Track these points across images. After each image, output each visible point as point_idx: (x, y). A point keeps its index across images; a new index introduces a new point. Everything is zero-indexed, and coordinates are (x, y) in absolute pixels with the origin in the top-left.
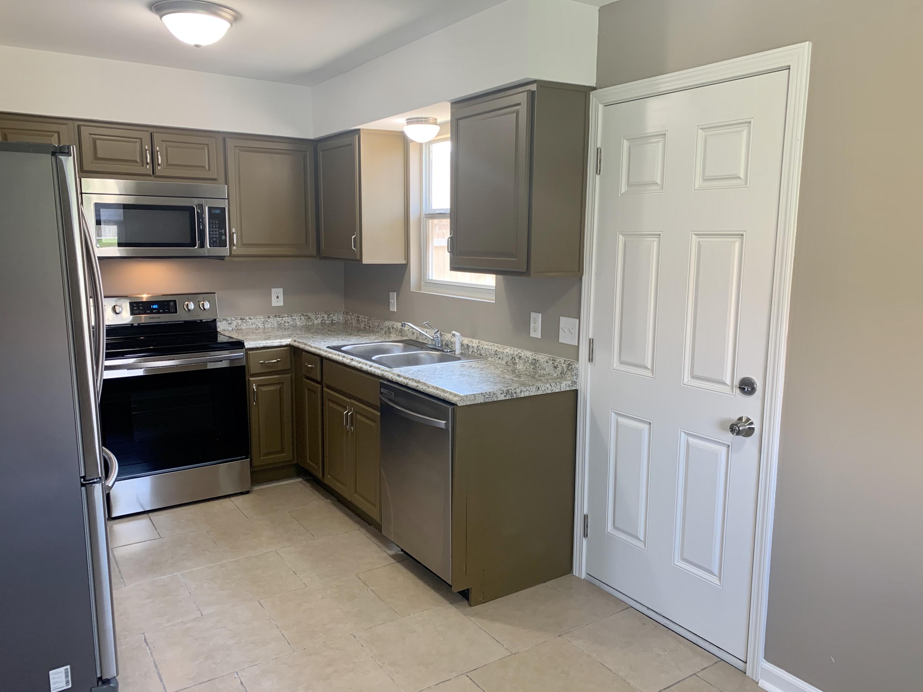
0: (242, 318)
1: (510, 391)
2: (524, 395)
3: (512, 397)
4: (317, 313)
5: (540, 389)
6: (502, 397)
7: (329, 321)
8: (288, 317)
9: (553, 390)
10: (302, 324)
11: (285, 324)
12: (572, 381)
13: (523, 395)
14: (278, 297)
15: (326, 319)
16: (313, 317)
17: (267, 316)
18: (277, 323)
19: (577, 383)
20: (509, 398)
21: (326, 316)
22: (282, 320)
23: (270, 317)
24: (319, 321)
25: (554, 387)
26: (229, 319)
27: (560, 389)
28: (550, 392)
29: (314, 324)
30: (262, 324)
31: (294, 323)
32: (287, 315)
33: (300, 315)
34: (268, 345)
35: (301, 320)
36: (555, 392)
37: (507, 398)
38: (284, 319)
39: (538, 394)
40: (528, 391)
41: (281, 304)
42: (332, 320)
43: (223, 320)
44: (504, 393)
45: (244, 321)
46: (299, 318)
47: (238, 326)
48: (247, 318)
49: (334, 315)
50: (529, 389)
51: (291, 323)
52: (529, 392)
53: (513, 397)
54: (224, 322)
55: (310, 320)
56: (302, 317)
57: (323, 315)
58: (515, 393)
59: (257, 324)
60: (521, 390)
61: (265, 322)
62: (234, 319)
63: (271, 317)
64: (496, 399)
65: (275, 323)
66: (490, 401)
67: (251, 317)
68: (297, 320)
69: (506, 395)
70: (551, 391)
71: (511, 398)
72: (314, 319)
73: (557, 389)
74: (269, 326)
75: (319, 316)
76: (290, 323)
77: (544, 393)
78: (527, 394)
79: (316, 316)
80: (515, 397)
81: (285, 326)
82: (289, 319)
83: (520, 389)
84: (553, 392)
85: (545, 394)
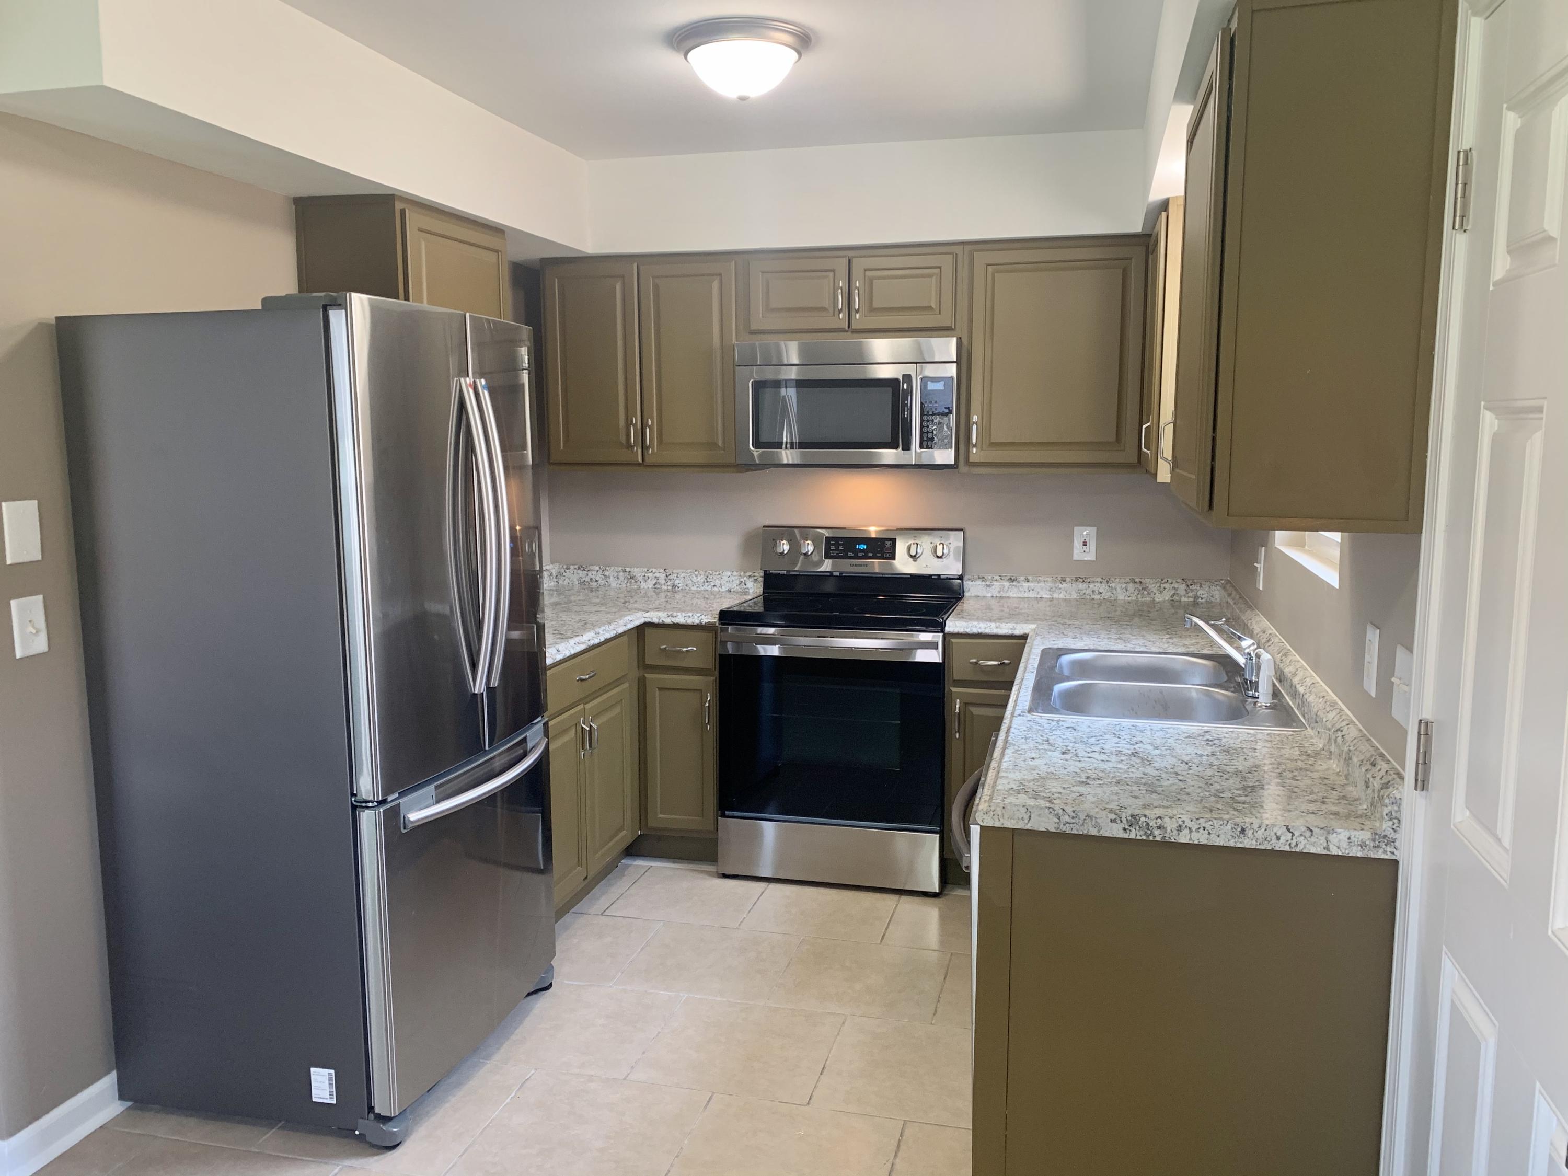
0: (1013, 578)
1: (1143, 819)
2: (1190, 839)
3: (1148, 836)
4: (1165, 580)
5: (1249, 833)
6: (1116, 831)
7: (1189, 597)
8: (1101, 582)
9: (1297, 845)
10: (1130, 599)
11: (1093, 597)
12: (1376, 834)
13: (1188, 837)
14: (1085, 544)
15: (1183, 593)
16: (1153, 587)
17: (1059, 579)
18: (1077, 593)
19: (1397, 844)
20: (1138, 837)
21: (1183, 587)
22: (1089, 587)
23: (1065, 581)
24: (1166, 596)
25: (1303, 838)
26: (990, 577)
27: (1327, 848)
28: (1287, 848)
29: (1154, 600)
30: (1048, 593)
31: (1112, 595)
32: (1099, 580)
33: (1128, 580)
34: (988, 631)
35: (1127, 590)
36: (1304, 851)
37: (1132, 836)
38: (1092, 586)
39: (1239, 845)
40: (1206, 832)
41: (1090, 556)
42: (1196, 597)
43: (979, 578)
44: (1121, 821)
45: (1014, 583)
46: (1124, 586)
47: (1003, 591)
48: (1022, 578)
49: (1201, 587)
50: (1207, 825)
51: (1106, 595)
52: (1209, 834)
53: (1151, 838)
54: (979, 582)
55: (1145, 592)
56: (1131, 587)
57: (1176, 586)
58: (1159, 828)
59: (1038, 590)
60: (1181, 823)
61: (1054, 589)
62: (998, 578)
63: (1068, 579)
64: (1094, 832)
65: (1073, 592)
66: (1075, 832)
67: (1030, 578)
68: (1118, 589)
69: (1127, 827)
70: (1290, 847)
71: (1144, 837)
72: (1155, 591)
73: (1313, 844)
74: (1061, 596)
75: (1167, 586)
76: (1103, 594)
77: (1263, 847)
78: (1200, 838)
79: (1160, 586)
80: (1158, 839)
81: (1093, 599)
82: (1103, 588)
83: (1177, 822)
84: (1298, 850)
85: (1265, 850)
